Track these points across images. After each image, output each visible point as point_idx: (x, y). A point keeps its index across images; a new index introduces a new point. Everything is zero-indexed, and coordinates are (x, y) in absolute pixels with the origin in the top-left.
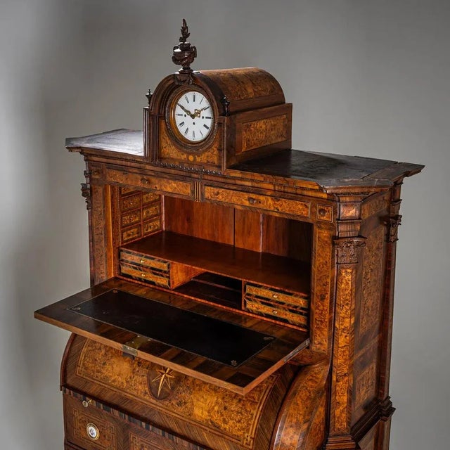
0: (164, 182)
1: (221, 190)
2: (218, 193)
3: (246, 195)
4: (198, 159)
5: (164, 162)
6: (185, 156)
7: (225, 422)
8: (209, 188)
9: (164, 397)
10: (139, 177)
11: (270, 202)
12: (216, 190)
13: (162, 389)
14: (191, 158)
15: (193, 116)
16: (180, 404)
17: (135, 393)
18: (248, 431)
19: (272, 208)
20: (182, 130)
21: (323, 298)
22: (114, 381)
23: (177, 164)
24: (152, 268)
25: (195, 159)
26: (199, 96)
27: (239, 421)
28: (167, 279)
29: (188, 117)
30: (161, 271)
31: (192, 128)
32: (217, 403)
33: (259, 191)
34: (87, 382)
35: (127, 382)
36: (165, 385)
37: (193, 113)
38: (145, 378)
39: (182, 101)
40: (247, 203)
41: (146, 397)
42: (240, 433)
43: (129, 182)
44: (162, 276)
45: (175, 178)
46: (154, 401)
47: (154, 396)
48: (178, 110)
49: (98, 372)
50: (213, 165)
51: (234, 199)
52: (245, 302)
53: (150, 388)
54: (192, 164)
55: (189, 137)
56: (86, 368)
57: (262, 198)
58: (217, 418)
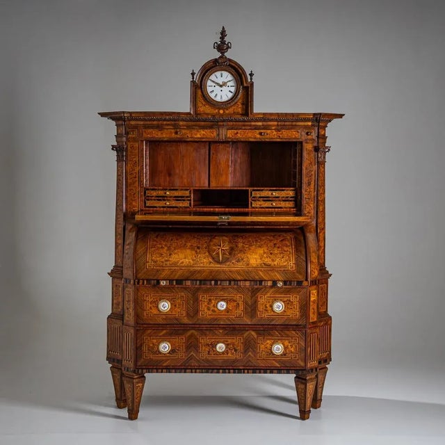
0: (194, 131)
1: (239, 131)
2: (237, 133)
3: (258, 131)
4: (227, 112)
5: (199, 117)
6: (217, 111)
7: (273, 260)
8: (230, 131)
9: (225, 260)
10: (173, 131)
11: (275, 133)
12: (236, 131)
13: (222, 256)
14: (221, 112)
15: (221, 86)
16: (238, 261)
17: (202, 265)
18: (290, 261)
19: (276, 137)
20: (212, 96)
21: (309, 184)
22: (182, 263)
23: (210, 116)
24: (175, 197)
25: (224, 112)
26: (225, 74)
27: (283, 257)
28: (189, 202)
29: (217, 87)
30: (183, 197)
31: (219, 94)
32: (264, 253)
33: (266, 128)
34: (158, 271)
35: (193, 260)
36: (223, 254)
37: (221, 84)
38: (207, 254)
39: (213, 77)
40: (258, 136)
41: (212, 265)
42: (285, 264)
43: (164, 136)
44: (184, 200)
45: (203, 128)
46: (219, 266)
47: (218, 262)
48: (209, 83)
49: (167, 261)
50: (238, 114)
51: (250, 135)
52: (251, 203)
53: (213, 258)
54: (222, 115)
55: (218, 99)
56: (155, 262)
57: (269, 131)
58: (268, 261)
